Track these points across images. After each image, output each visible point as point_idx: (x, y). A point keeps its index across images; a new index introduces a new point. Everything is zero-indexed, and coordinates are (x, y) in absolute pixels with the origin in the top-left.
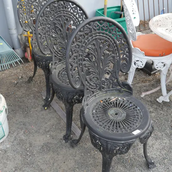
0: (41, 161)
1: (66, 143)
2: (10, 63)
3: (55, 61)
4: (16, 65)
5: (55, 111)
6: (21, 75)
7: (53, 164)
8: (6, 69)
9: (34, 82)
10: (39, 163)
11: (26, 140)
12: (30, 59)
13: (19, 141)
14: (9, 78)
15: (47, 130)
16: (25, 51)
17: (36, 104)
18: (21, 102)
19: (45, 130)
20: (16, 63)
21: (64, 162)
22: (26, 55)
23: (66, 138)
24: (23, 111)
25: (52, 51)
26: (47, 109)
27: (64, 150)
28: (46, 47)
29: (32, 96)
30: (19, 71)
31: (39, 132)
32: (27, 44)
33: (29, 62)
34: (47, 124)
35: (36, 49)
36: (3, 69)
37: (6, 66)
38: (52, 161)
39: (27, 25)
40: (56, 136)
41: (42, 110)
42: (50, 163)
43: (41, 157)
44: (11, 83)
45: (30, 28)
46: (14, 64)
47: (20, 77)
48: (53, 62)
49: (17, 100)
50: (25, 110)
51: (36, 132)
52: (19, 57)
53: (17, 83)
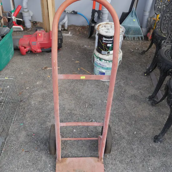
0: (127, 102)
1: (149, 101)
2: (134, 36)
3: (168, 41)
4: (137, 39)
5: (151, 79)
6: (138, 47)
7: (134, 108)
8: (130, 40)
9: (145, 55)
10: (125, 103)
11: (124, 87)
12: (150, 38)
13: (119, 85)
14: (129, 46)
15: (140, 88)
16: (148, 31)
17: (140, 70)
18: (130, 64)
19: (138, 88)
20: (138, 38)
21: (142, 111)
22: (148, 35)
23: (151, 98)
24: (129, 70)
25: (169, 33)
26: (146, 76)
27: (145, 104)
28: (166, 28)
29: (140, 64)
30: (138, 44)
31: (134, 87)
32: (153, 26)
33: (148, 40)
34: (141, 85)
35: (158, 30)
36: (127, 39)
37: (130, 38)
38: (134, 106)
39: (159, 9)
40: (144, 94)
41: (142, 75)
42: (132, 106)
43: (128, 101)
44: (129, 50)
45: (161, 13)
46: (136, 39)
47: (137, 49)
48: (166, 41)
49: (128, 62)
50: (131, 70)
51: (132, 85)
52: (142, 34)
53: (133, 52)
